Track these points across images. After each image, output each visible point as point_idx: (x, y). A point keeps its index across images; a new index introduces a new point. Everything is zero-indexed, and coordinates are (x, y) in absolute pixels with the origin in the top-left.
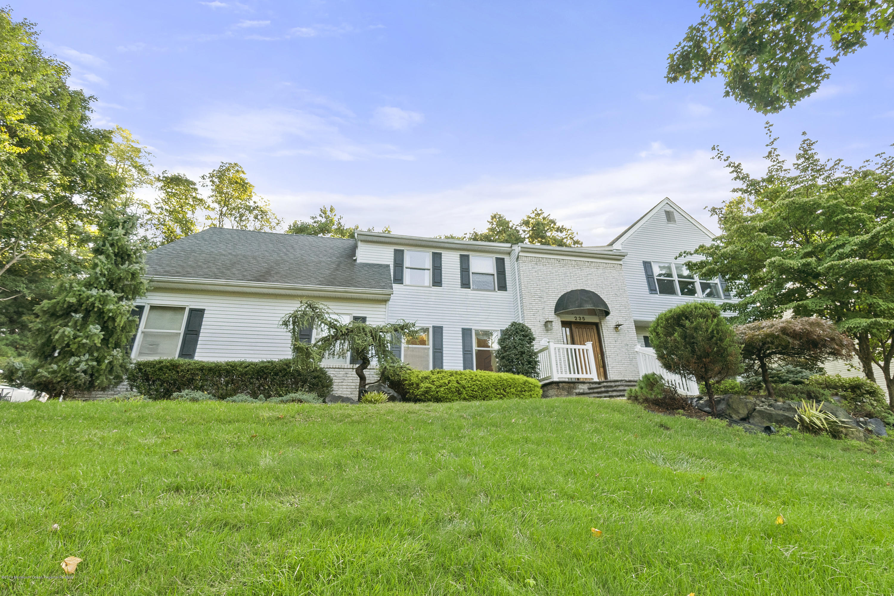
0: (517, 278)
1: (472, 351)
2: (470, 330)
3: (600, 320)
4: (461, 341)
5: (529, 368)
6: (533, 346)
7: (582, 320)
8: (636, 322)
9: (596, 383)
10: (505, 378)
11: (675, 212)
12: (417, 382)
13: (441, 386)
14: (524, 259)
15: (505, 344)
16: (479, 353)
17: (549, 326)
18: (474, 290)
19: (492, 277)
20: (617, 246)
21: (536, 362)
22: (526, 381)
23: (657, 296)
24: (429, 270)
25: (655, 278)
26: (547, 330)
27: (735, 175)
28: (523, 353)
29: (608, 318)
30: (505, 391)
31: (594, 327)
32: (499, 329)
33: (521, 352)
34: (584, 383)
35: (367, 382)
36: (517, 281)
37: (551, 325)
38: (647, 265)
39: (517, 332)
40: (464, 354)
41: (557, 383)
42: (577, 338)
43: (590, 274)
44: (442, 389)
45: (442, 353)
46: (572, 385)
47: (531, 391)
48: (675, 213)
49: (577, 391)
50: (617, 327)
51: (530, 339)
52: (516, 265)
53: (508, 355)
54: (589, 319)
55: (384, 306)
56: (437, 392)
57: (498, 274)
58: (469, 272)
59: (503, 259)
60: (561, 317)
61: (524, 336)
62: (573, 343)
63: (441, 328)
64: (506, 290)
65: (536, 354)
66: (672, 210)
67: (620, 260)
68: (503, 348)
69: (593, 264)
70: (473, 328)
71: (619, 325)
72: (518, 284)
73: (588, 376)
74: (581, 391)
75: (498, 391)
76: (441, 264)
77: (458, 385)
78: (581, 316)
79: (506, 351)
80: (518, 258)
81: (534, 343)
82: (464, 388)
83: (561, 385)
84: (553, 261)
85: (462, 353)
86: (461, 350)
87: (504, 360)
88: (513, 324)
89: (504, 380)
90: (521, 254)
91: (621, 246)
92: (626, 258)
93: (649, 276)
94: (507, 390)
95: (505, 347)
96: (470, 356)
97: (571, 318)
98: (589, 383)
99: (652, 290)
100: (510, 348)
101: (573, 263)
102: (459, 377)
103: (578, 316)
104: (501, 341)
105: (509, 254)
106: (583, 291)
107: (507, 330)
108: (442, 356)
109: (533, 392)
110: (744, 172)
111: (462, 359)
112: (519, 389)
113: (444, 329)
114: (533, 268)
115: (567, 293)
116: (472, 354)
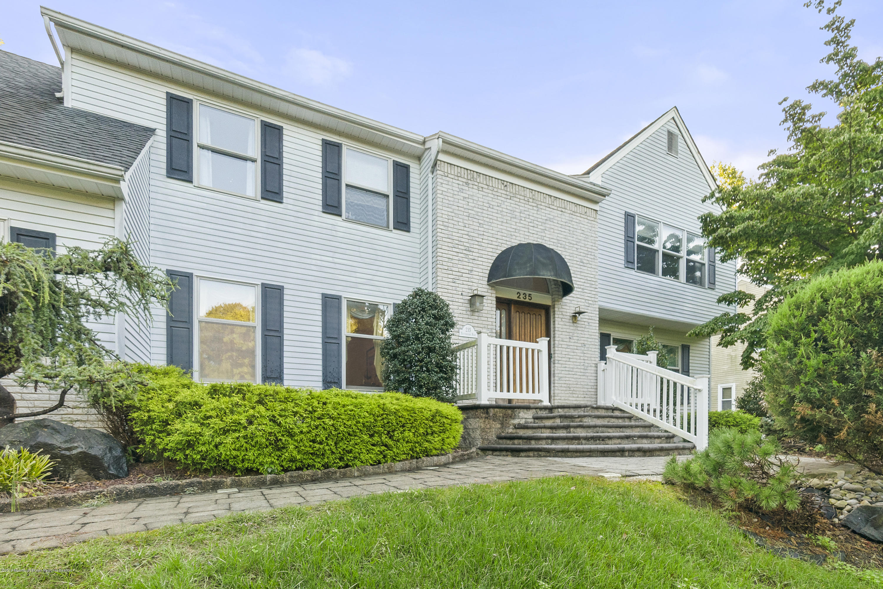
0: (430, 208)
1: (339, 338)
2: (338, 298)
3: (554, 301)
4: (320, 318)
5: (440, 378)
6: (449, 338)
7: (527, 300)
8: (601, 310)
9: (545, 408)
10: (393, 408)
11: (680, 137)
12: (164, 416)
13: (225, 432)
14: (446, 168)
15: (399, 331)
16: (353, 343)
17: (478, 304)
18: (347, 220)
19: (383, 201)
20: (596, 178)
21: (453, 368)
22: (438, 412)
23: (632, 272)
24: (254, 161)
25: (637, 242)
26: (473, 311)
27: (831, 49)
28: (431, 350)
29: (567, 299)
30: (391, 437)
31: (543, 313)
32: (392, 302)
33: (429, 348)
34: (528, 408)
35: (18, 411)
36: (430, 213)
37: (482, 303)
38: (629, 219)
39: (423, 310)
40: (325, 343)
41: (486, 408)
42: (516, 330)
43: (550, 220)
44: (229, 439)
45: (281, 338)
46: (509, 412)
47: (444, 431)
48: (680, 140)
49: (516, 421)
50: (575, 316)
51: (446, 324)
52: (430, 181)
53: (404, 352)
54: (539, 298)
55: (109, 213)
56: (216, 446)
57: (396, 196)
58: (339, 181)
59: (407, 168)
60: (496, 290)
61: (435, 318)
62: (510, 337)
63: (280, 289)
64: (408, 231)
65: (453, 352)
66: (677, 131)
67: (596, 202)
68: (396, 337)
69: (557, 203)
70: (344, 295)
71: (580, 313)
72: (430, 218)
73: (536, 396)
74: (522, 422)
75: (376, 438)
76: (280, 153)
77: (276, 429)
78: (528, 293)
79: (400, 344)
80: (435, 165)
81: (452, 331)
82: (291, 435)
83: (492, 411)
84: (495, 183)
85: (320, 340)
86: (320, 335)
87: (396, 362)
88: (418, 293)
89: (390, 413)
90: (441, 157)
91: (600, 179)
92: (607, 198)
93: (629, 239)
94: (397, 435)
95: (399, 336)
96: (335, 347)
97: (511, 294)
98: (536, 408)
99: (629, 263)
100: (408, 339)
101: (528, 193)
102: (278, 407)
103: (522, 292)
104: (393, 324)
105: (419, 158)
106: (540, 247)
107: (405, 302)
108: (281, 345)
109: (447, 434)
110: (851, 43)
111: (320, 351)
112: (421, 431)
113: (286, 292)
114: (461, 190)
115: (512, 248)
116: (339, 344)
